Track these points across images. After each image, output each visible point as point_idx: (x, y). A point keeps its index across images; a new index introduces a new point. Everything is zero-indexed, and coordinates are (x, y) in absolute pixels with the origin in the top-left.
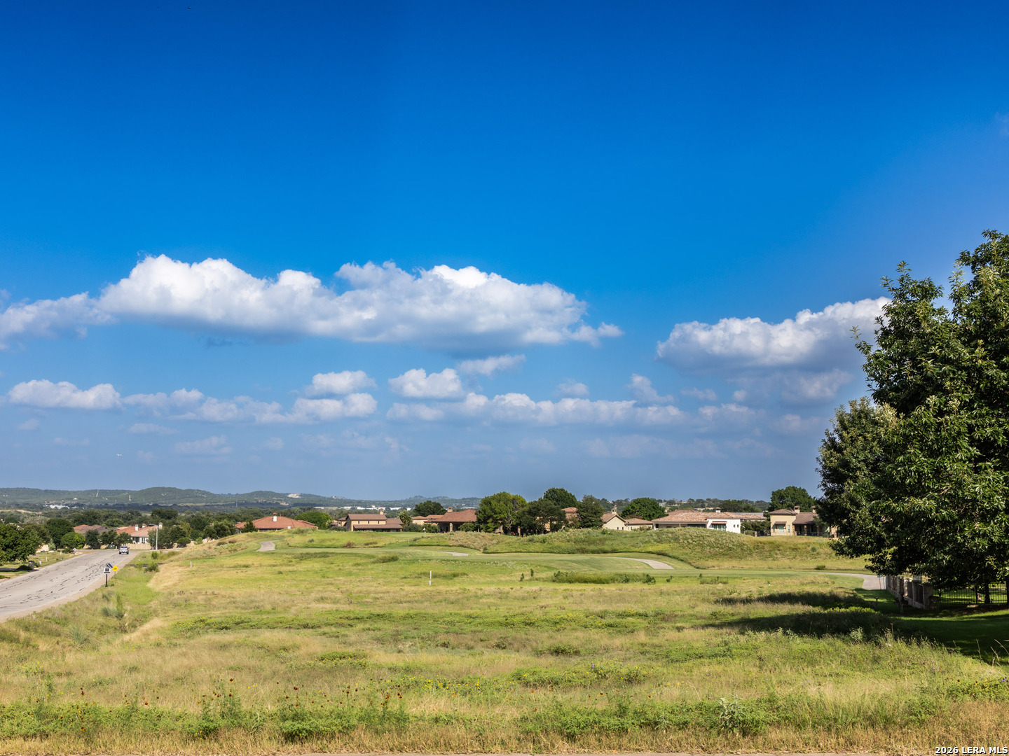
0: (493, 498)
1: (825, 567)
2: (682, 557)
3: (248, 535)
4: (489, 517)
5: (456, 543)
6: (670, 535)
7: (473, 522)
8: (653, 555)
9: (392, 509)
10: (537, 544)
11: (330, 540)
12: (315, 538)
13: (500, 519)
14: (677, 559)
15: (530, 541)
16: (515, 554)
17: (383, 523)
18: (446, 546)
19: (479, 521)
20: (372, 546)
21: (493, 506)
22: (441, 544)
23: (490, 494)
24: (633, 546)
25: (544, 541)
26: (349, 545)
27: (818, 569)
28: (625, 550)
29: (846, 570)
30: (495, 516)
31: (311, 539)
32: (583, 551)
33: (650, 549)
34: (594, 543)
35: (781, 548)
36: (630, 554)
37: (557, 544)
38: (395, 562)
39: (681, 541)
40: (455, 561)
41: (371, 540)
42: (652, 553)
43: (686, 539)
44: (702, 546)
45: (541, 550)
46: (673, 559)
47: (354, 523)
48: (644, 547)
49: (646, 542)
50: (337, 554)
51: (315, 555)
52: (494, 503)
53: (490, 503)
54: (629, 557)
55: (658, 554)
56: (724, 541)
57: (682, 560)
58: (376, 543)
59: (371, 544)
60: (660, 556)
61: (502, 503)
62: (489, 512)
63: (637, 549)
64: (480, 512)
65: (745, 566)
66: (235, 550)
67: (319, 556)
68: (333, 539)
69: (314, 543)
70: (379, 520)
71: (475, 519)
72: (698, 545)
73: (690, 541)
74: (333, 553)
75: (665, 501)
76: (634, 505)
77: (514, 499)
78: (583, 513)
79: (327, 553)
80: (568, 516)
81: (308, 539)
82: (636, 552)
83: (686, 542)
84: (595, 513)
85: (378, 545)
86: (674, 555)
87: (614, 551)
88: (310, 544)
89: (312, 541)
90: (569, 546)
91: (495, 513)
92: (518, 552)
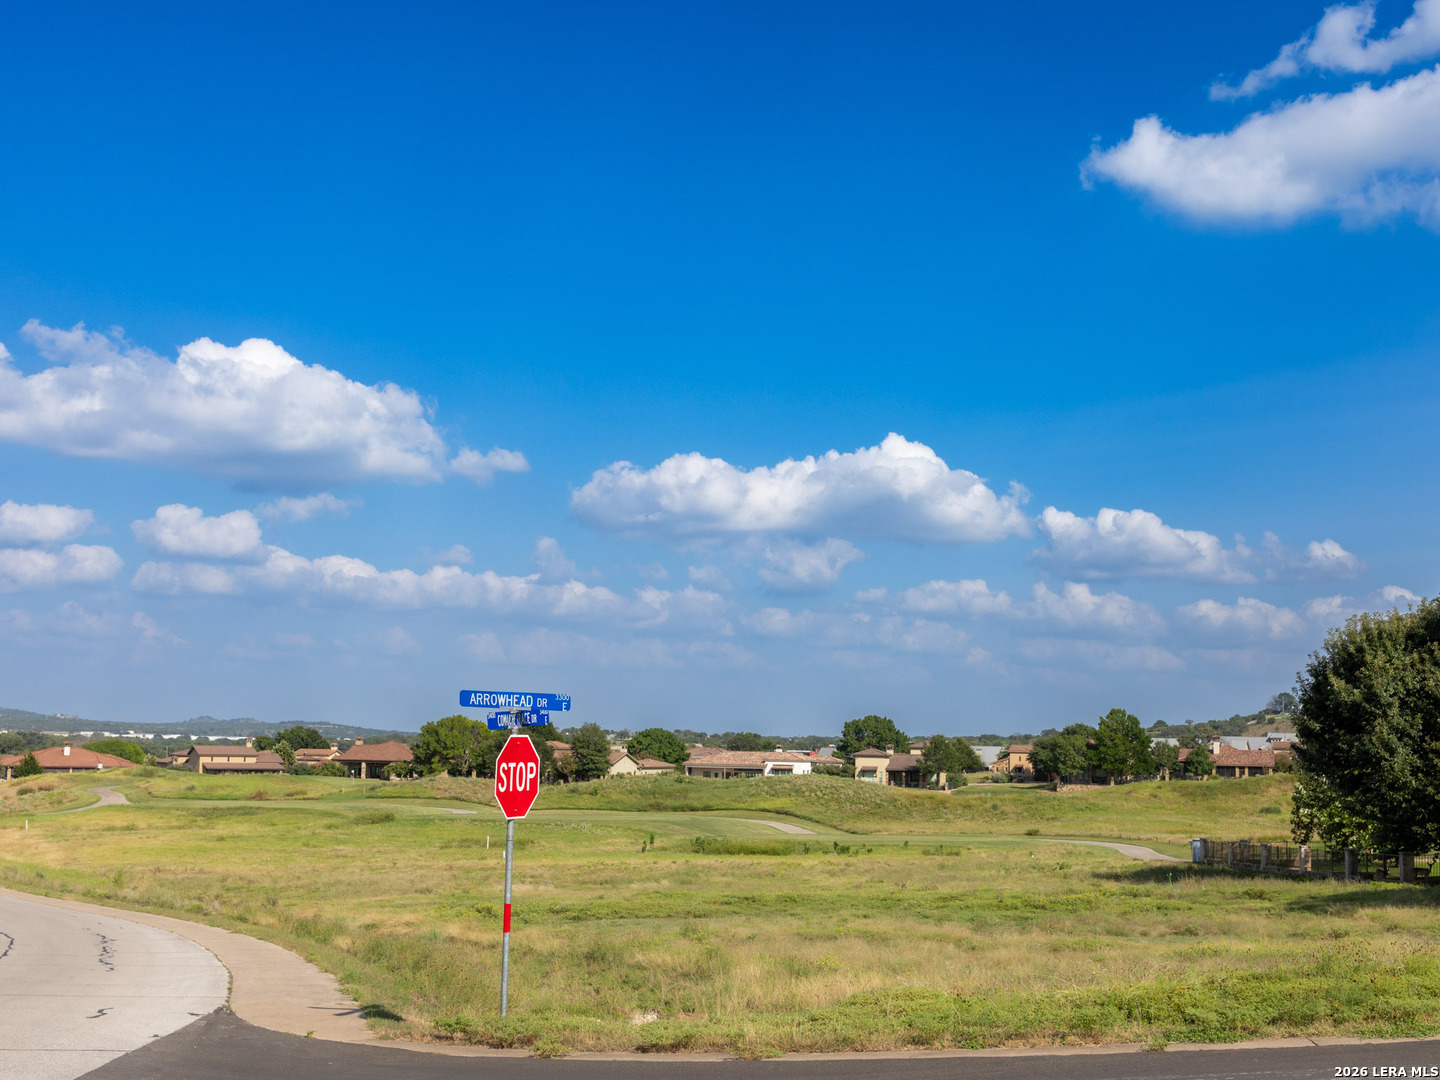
0: (441, 724)
1: (1038, 831)
2: (817, 817)
3: (61, 778)
4: (435, 753)
5: (447, 795)
6: (787, 785)
7: (405, 762)
8: (769, 814)
9: (166, 737)
10: (586, 796)
11: (221, 787)
12: (196, 784)
13: (453, 758)
14: (810, 819)
15: (573, 791)
16: (559, 811)
17: (251, 761)
18: (430, 798)
19: (418, 760)
20: (298, 797)
21: (443, 738)
22: (421, 794)
23: (435, 719)
24: (734, 801)
25: (594, 793)
26: (259, 796)
27: (1029, 834)
28: (724, 807)
29: (1068, 835)
30: (445, 753)
31: (190, 784)
32: (659, 808)
33: (766, 805)
34: (669, 795)
35: (947, 805)
36: (735, 812)
37: (615, 796)
38: (390, 823)
39: (807, 794)
40: (494, 821)
41: (292, 788)
42: (768, 811)
43: (811, 791)
44: (838, 801)
45: (597, 805)
46: (806, 822)
47: (204, 760)
48: (752, 802)
49: (752, 795)
50: (268, 810)
51: (231, 812)
52: (442, 732)
53: (437, 733)
54: (733, 817)
55: (778, 813)
56: (867, 795)
57: (818, 822)
58: (305, 793)
59: (297, 793)
60: (781, 816)
61: (456, 732)
62: (434, 745)
63: (742, 805)
64: (418, 746)
65: (927, 831)
66: (60, 802)
67: (238, 812)
68: (228, 786)
69: (197, 792)
70: (245, 756)
71: (411, 757)
72: (832, 799)
73: (819, 793)
74: (264, 808)
76: (641, 739)
77: (473, 727)
78: (581, 751)
79: (251, 808)
80: (556, 755)
81: (184, 786)
82: (742, 809)
83: (813, 795)
84: (599, 751)
85: (310, 795)
86: (803, 813)
87: (707, 808)
88: (189, 793)
89: (192, 788)
90: (633, 799)
91: (445, 748)
92: (563, 808)
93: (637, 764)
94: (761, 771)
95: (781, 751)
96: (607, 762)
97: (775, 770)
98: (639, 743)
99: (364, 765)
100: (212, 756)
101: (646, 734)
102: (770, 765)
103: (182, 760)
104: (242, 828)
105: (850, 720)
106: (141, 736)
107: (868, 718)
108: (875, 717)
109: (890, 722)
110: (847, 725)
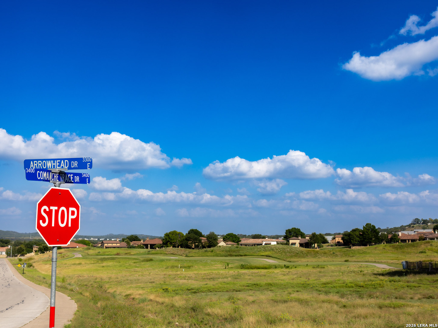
0: (170, 233)
1: (348, 260)
2: (279, 257)
3: (65, 250)
4: (168, 241)
5: (170, 253)
6: (269, 248)
7: (160, 244)
8: (264, 257)
9: (101, 239)
10: (209, 253)
11: (107, 252)
13: (173, 243)
14: (277, 258)
15: (206, 251)
16: (202, 257)
17: (118, 245)
18: (165, 254)
19: (163, 243)
20: (128, 254)
21: (170, 237)
22: (162, 253)
23: (168, 232)
24: (254, 253)
25: (212, 251)
26: (118, 254)
27: (346, 261)
28: (250, 255)
29: (358, 261)
30: (171, 241)
31: (99, 251)
32: (231, 255)
33: (263, 254)
34: (234, 252)
35: (319, 253)
36: (253, 256)
37: (218, 252)
38: (152, 261)
39: (275, 250)
40: (182, 260)
41: (127, 252)
42: (264, 256)
43: (277, 249)
44: (285, 252)
45: (213, 255)
46: (275, 259)
47: (106, 245)
48: (259, 253)
49: (259, 251)
50: (119, 258)
51: (108, 259)
52: (170, 235)
53: (169, 236)
54: (253, 258)
55: (267, 256)
56: (294, 250)
57: (279, 259)
58: (130, 253)
59: (128, 253)
60: (268, 257)
61: (174, 235)
62: (168, 239)
63: (256, 254)
64: (164, 239)
65: (313, 261)
66: (63, 257)
67: (111, 259)
68: (109, 252)
69: (101, 253)
70: (117, 244)
71: (161, 243)
72: (283, 252)
73: (279, 250)
74: (117, 258)
75: (220, 235)
76: (227, 236)
77: (179, 234)
78: (209, 240)
79: (114, 258)
80: (202, 241)
81: (97, 252)
82: (256, 255)
83: (277, 251)
84: (215, 240)
85: (132, 254)
86: (274, 256)
87: (245, 255)
88: (98, 254)
89: (99, 252)
90: (223, 253)
91: (171, 240)
92: (203, 256)
93: (226, 243)
94: (261, 244)
95: (267, 238)
96: (217, 243)
97: (266, 244)
98: (226, 237)
99: (149, 245)
100: (108, 244)
101: (228, 235)
102: (264, 243)
103: (100, 245)
104: (110, 263)
105: (287, 229)
106: (94, 239)
107: (293, 229)
108: (295, 228)
109: (299, 229)
110: (286, 231)
